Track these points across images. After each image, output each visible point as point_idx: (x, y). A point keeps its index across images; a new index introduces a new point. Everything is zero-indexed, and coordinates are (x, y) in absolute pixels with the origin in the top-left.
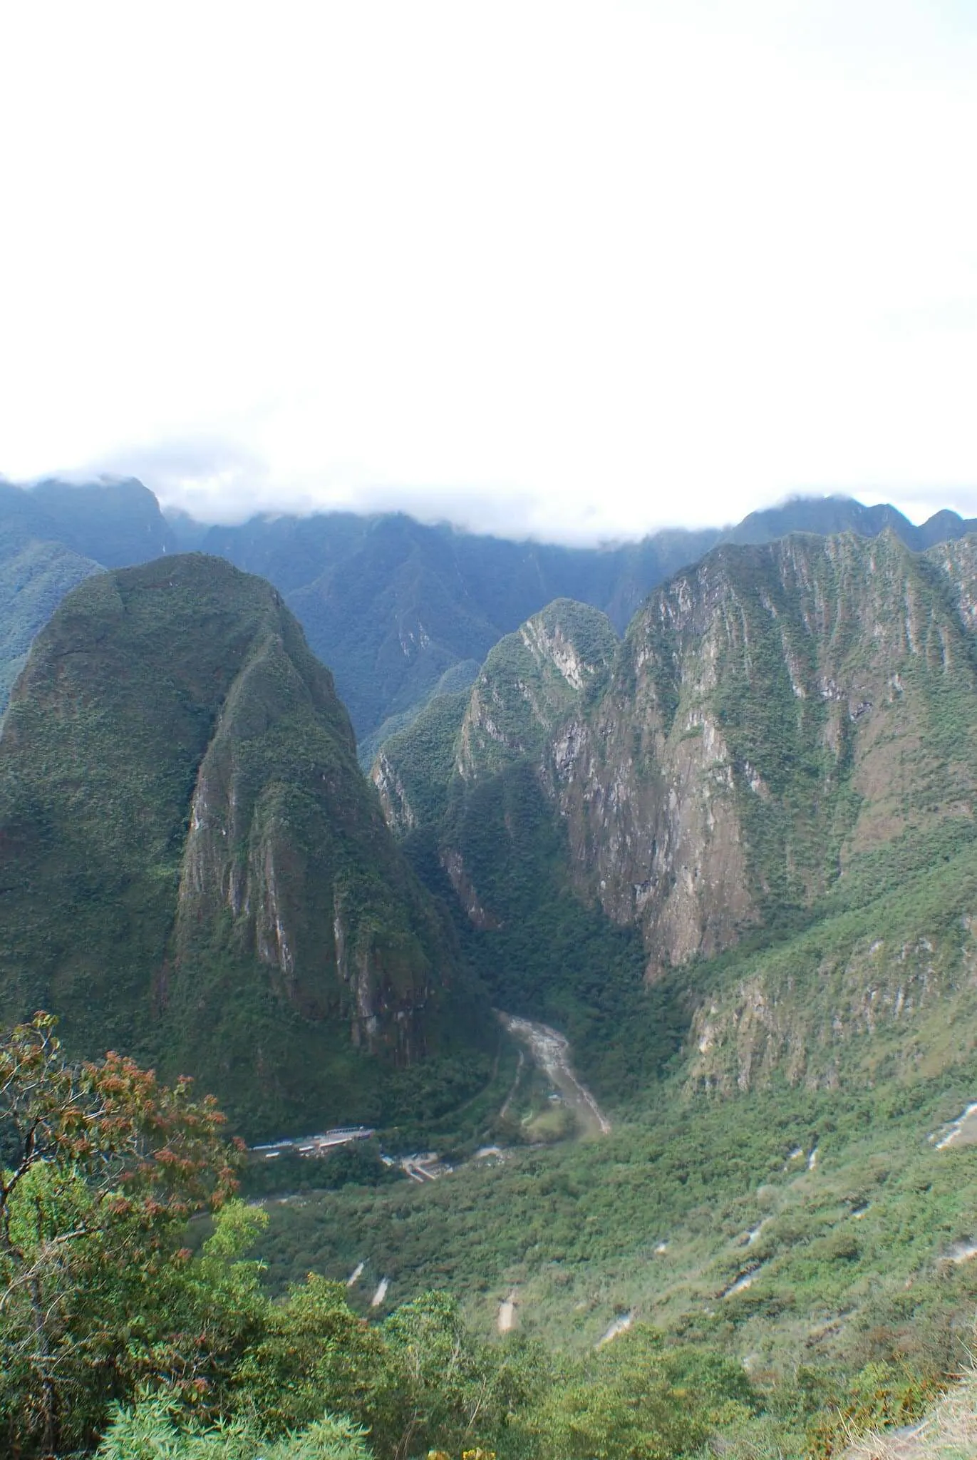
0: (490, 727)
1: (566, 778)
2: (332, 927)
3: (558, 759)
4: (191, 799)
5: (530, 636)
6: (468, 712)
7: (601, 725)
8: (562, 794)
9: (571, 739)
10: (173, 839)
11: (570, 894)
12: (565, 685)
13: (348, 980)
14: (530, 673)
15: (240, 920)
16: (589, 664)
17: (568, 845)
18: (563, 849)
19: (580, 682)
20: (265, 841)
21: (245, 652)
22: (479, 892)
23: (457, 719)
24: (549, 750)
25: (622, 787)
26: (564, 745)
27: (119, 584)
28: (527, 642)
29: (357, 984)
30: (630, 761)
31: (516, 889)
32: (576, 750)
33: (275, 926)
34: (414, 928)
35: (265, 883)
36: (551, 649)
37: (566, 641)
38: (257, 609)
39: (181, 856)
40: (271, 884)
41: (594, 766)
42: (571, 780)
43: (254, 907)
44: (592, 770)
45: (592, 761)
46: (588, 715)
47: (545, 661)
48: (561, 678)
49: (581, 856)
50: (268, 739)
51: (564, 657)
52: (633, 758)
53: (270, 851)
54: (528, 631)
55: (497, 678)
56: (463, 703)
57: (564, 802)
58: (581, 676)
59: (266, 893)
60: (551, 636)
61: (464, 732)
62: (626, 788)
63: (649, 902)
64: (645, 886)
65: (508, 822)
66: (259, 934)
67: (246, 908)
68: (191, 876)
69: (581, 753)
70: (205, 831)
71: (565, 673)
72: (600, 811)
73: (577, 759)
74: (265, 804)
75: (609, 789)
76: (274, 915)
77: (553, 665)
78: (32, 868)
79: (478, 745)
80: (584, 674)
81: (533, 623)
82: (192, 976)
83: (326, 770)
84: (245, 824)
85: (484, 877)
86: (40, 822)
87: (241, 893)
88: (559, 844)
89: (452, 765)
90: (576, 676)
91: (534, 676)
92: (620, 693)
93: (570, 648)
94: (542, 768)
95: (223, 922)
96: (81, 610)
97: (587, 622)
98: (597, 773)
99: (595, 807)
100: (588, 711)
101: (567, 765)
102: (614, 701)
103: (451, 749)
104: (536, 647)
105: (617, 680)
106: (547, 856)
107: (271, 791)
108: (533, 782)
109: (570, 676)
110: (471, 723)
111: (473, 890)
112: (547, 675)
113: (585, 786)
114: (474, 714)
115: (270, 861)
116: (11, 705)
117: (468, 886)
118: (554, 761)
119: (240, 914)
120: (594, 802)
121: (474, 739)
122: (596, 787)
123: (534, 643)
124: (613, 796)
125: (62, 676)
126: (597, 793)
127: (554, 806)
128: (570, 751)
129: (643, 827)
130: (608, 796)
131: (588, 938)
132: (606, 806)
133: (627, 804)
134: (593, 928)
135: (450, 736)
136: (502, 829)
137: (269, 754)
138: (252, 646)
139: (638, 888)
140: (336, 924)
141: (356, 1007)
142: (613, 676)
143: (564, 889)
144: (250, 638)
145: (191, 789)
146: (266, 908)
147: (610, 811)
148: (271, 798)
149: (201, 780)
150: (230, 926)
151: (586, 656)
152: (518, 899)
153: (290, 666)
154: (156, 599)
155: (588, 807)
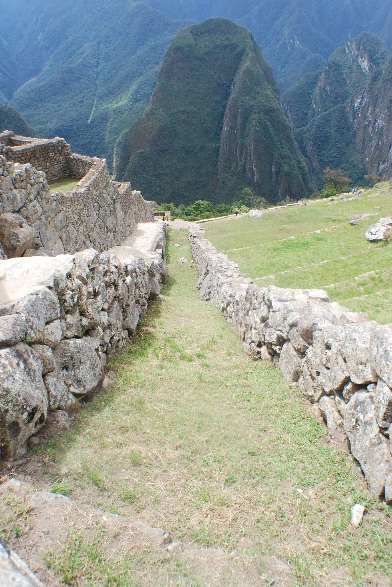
0: (328, 89)
1: (358, 114)
2: (272, 168)
3: (356, 106)
4: (223, 118)
5: (349, 49)
6: (319, 82)
7: (376, 93)
8: (355, 121)
9: (362, 98)
10: (216, 133)
11: (353, 161)
12: (362, 73)
13: (276, 186)
14: (347, 66)
15: (241, 163)
16: (373, 64)
17: (355, 142)
18: (353, 144)
19: (368, 72)
20: (251, 136)
21: (240, 60)
22: (318, 157)
23: (314, 84)
24: (352, 102)
25: (381, 121)
26: (359, 100)
27: (192, 33)
28: (347, 52)
29: (279, 188)
30: (386, 111)
31: (333, 157)
32: (364, 103)
33: (253, 166)
34: (299, 170)
35: (250, 151)
36: (358, 56)
37: (364, 52)
38: (244, 42)
39: (219, 139)
40: (252, 151)
41: (371, 110)
42: (360, 115)
43: (246, 159)
44: (369, 112)
45: (370, 108)
46: (371, 88)
47: (354, 61)
48: (360, 69)
49: (360, 147)
50: (251, 96)
51: (363, 60)
52: (388, 109)
53: (252, 139)
54: (348, 46)
55: (333, 68)
56: (317, 77)
57: (356, 125)
58: (369, 69)
59: (250, 154)
60: (358, 49)
61: (317, 90)
62: (382, 121)
63: (384, 168)
64: (384, 162)
65: (332, 130)
66: (247, 169)
67: (243, 159)
68: (223, 147)
69: (366, 104)
70: (229, 131)
71: (363, 67)
72: (370, 129)
73: (364, 107)
74: (250, 122)
75: (375, 121)
76: (253, 162)
77: (358, 63)
78: (170, 143)
79: (322, 97)
80: (371, 68)
81: (351, 43)
82: (224, 182)
83: (272, 109)
84: (243, 128)
85: (320, 152)
86: (172, 127)
87: (241, 154)
88: (351, 141)
89: (310, 104)
90: (367, 69)
91: (348, 68)
92: (386, 80)
93: (366, 56)
94: (348, 109)
95: (235, 164)
96: (179, 44)
97: (375, 44)
98: (371, 114)
99: (368, 128)
100: (371, 86)
101: (359, 109)
102: (383, 83)
103: (310, 97)
104: (351, 54)
105: (385, 74)
106: (346, 145)
107: (252, 117)
108: (344, 114)
109: (364, 68)
110: (320, 87)
111: (316, 156)
112: (354, 67)
113: (365, 119)
114: (321, 83)
115: (252, 142)
116: (158, 83)
117: (314, 155)
118: (354, 106)
119: (241, 161)
120: (369, 125)
121: (321, 94)
122: (370, 119)
123: (350, 52)
124: (376, 124)
125: (175, 72)
126: (370, 122)
127: (351, 125)
128: (361, 103)
129: (387, 138)
130: (374, 124)
131: (358, 179)
132: (373, 128)
133: (382, 128)
134: (360, 175)
135: (310, 92)
136: (330, 133)
137: (252, 103)
138: (243, 58)
139: (381, 162)
140: (273, 167)
141: (278, 196)
142: (384, 72)
143: (351, 159)
144: (242, 54)
145: (222, 115)
146: (250, 159)
147: (374, 130)
148: (253, 120)
149: (227, 112)
150: (237, 165)
151: (372, 60)
152: (333, 162)
153: (259, 66)
154: (206, 38)
155: (366, 127)
